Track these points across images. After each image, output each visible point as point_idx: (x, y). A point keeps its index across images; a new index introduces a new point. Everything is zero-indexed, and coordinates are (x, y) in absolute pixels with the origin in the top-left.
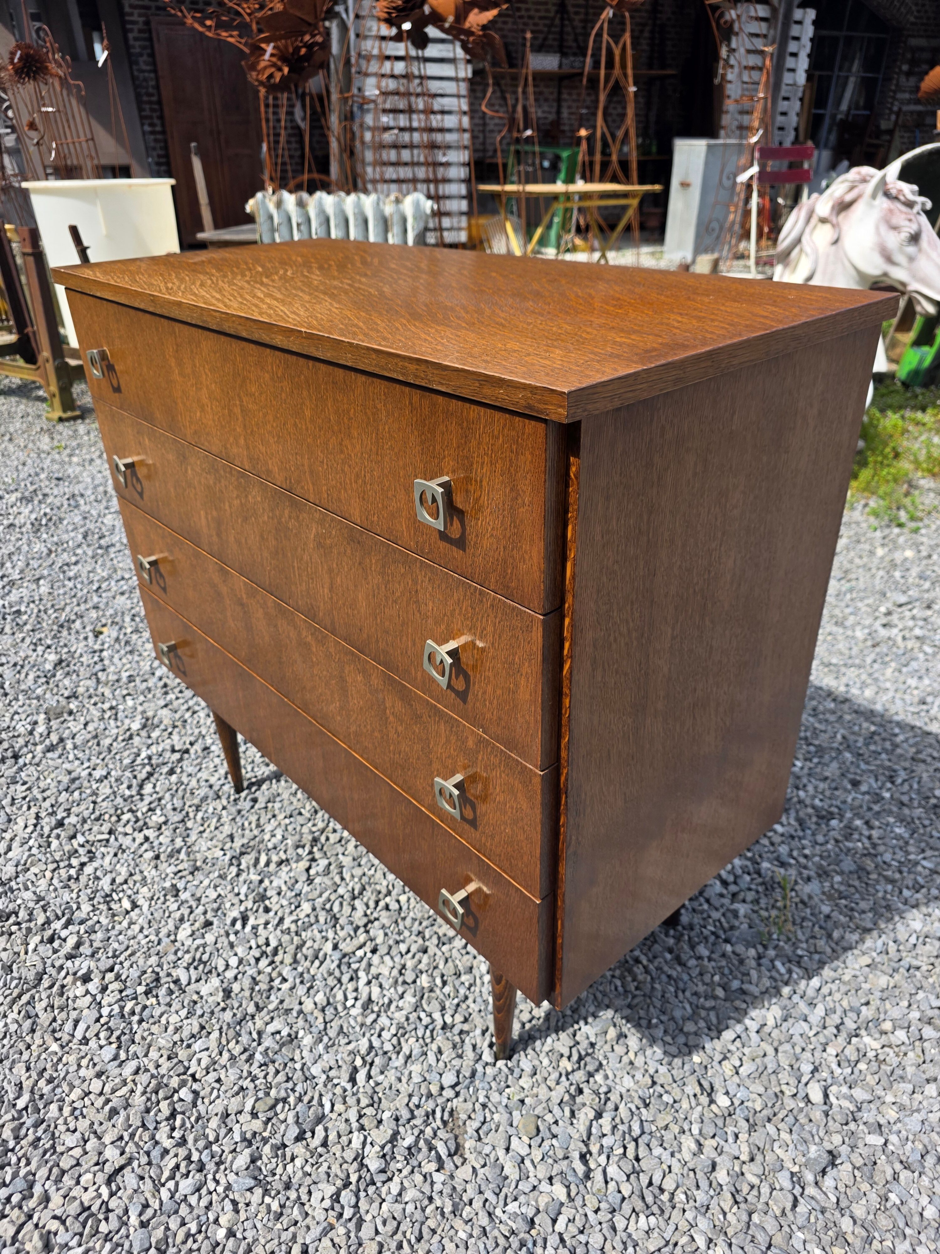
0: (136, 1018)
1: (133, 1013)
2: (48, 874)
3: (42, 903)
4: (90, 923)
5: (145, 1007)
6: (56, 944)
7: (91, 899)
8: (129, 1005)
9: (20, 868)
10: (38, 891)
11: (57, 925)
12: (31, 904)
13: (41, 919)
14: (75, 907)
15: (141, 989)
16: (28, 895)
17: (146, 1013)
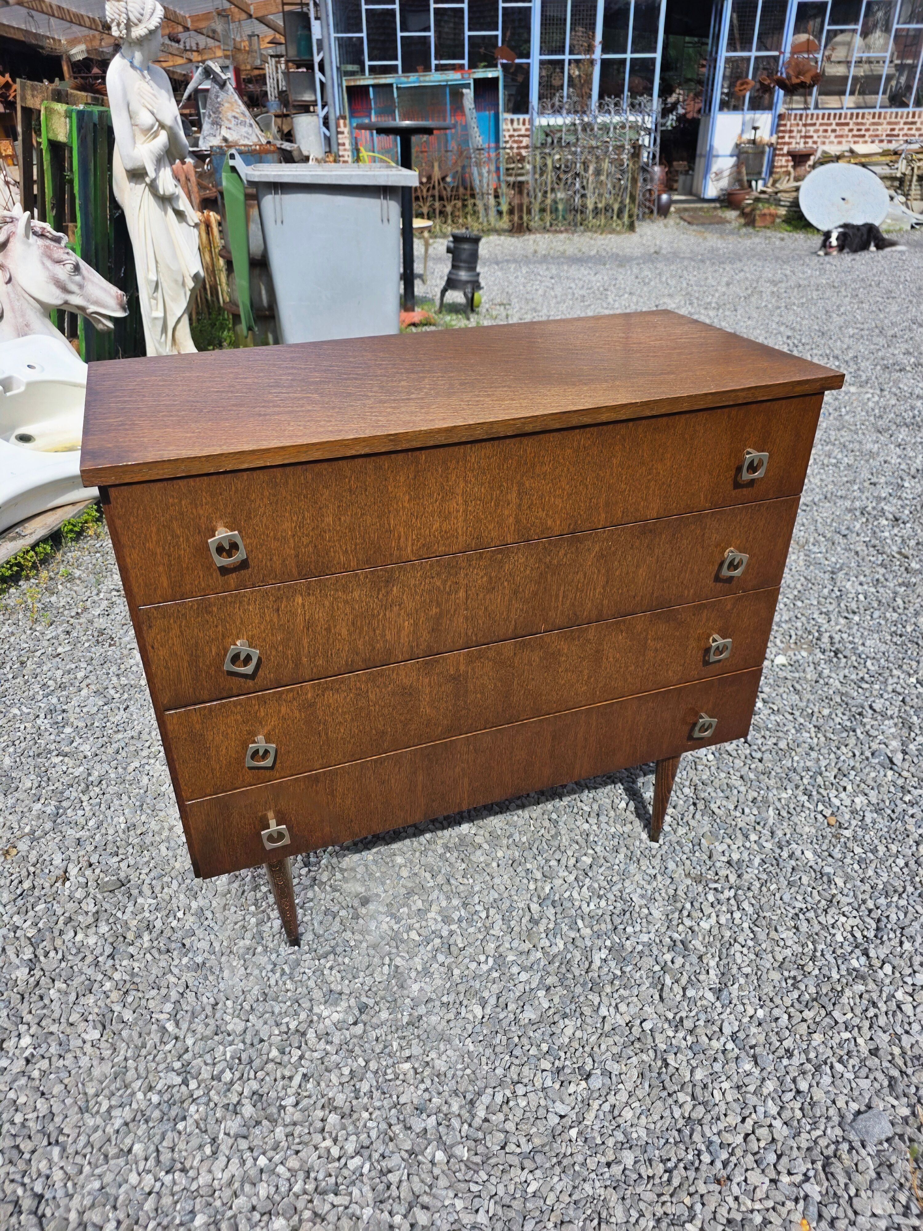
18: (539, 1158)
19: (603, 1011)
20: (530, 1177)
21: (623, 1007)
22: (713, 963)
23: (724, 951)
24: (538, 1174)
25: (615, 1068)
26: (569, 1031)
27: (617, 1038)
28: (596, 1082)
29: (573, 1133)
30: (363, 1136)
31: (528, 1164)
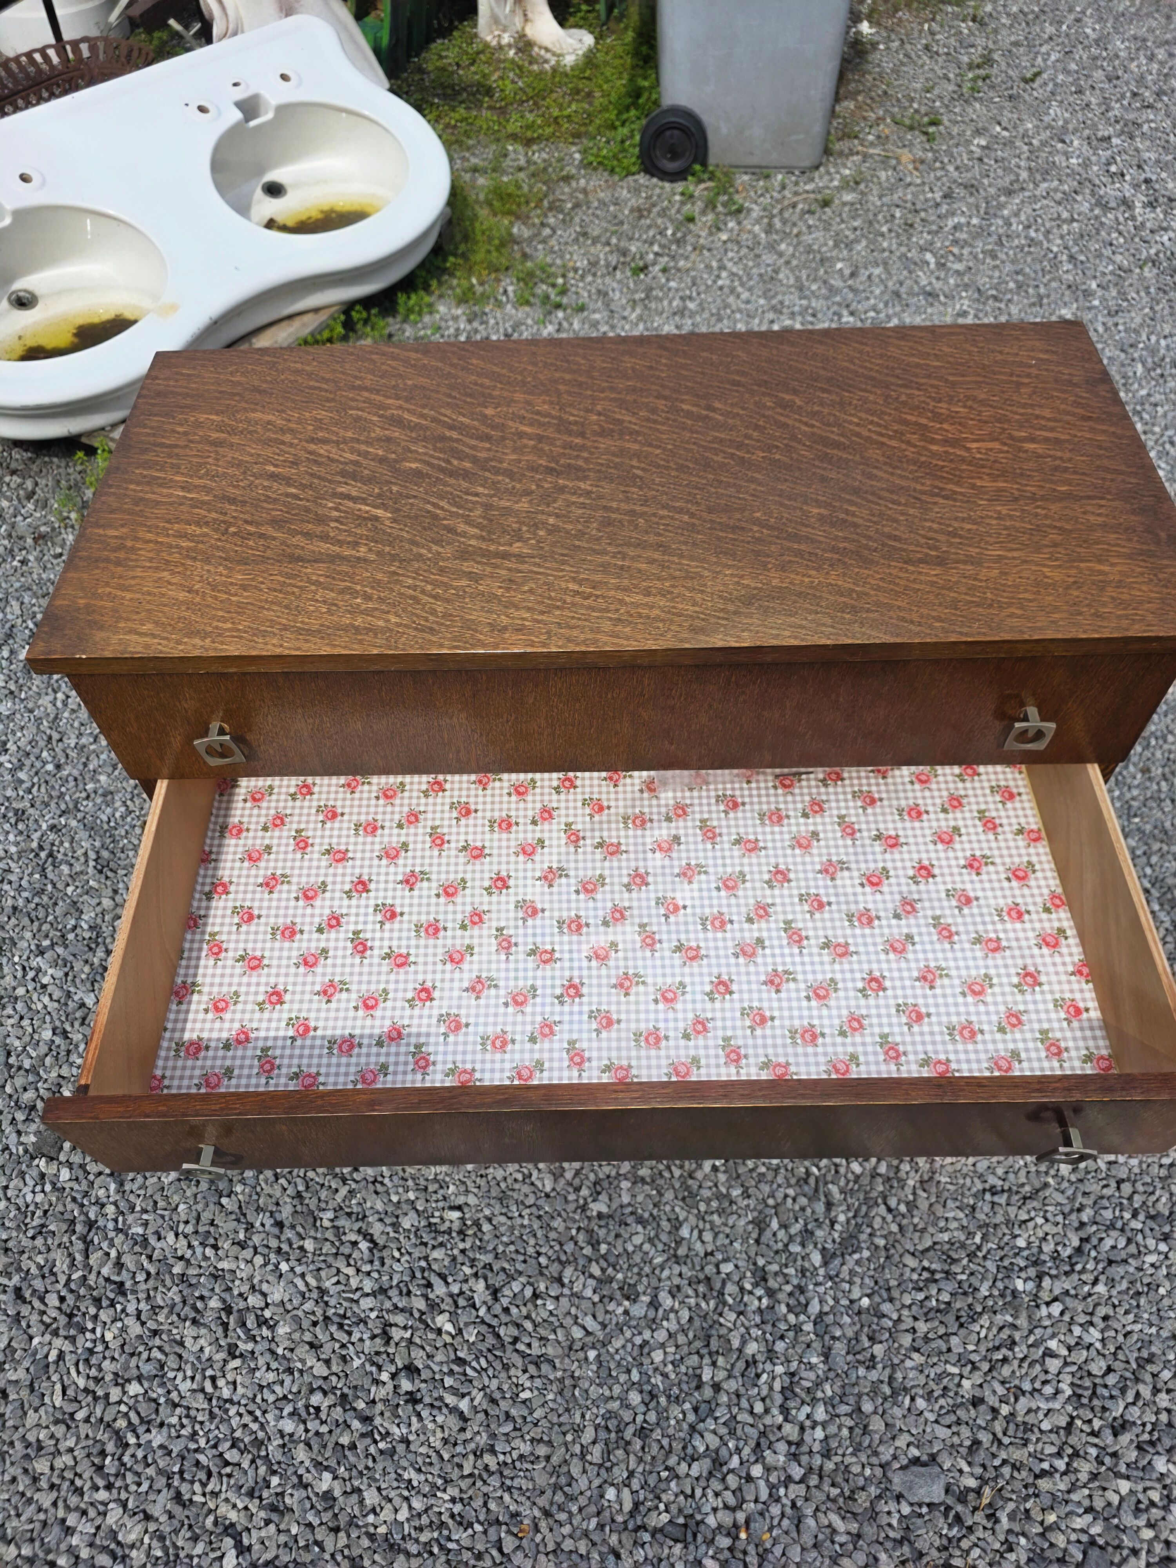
0: (610, 1270)
1: (603, 1270)
2: (351, 1271)
3: (393, 1293)
4: (460, 1259)
5: (604, 1257)
6: (462, 1302)
7: (425, 1244)
8: (595, 1270)
9: (315, 1295)
10: (367, 1290)
11: (440, 1289)
12: (388, 1305)
13: (419, 1304)
14: (423, 1264)
15: (588, 1250)
16: (367, 1303)
17: (612, 1260)
18: (545, 1368)
19: (685, 1232)
20: (528, 1384)
21: (708, 1236)
22: (842, 1218)
23: (864, 1208)
24: (538, 1383)
25: (667, 1301)
26: (638, 1240)
27: (685, 1269)
28: (638, 1310)
29: (592, 1354)
30: (385, 1278)
31: (532, 1369)
